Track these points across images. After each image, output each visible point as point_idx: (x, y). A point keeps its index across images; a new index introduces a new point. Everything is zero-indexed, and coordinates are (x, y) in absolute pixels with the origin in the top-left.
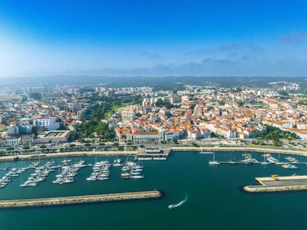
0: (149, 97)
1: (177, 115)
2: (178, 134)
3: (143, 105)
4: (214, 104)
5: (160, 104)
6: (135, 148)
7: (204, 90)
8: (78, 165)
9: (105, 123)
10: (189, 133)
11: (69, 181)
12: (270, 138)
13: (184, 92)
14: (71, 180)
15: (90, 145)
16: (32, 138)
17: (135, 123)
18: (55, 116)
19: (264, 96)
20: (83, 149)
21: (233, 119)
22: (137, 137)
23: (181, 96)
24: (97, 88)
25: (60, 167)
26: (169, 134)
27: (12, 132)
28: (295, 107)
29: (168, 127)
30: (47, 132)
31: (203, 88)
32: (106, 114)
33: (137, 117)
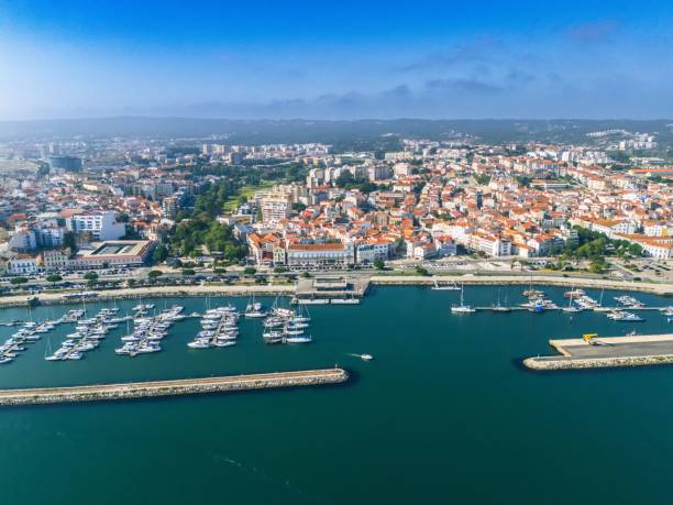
0: (322, 166)
1: (383, 206)
2: (385, 250)
3: (309, 185)
4: (466, 182)
5: (345, 182)
6: (292, 279)
7: (446, 151)
8: (168, 315)
9: (225, 225)
10: (409, 246)
11: (150, 349)
12: (585, 255)
13: (400, 155)
14: (154, 346)
15: (193, 273)
16: (66, 257)
17: (291, 225)
18: (113, 209)
19: (575, 164)
20: (178, 282)
21: (506, 214)
22: (296, 255)
23: (392, 165)
24: (205, 147)
25: (131, 321)
26: (366, 249)
27: (21, 244)
28: (642, 187)
29: (363, 234)
30: (99, 245)
31: (443, 146)
32: (227, 205)
33: (295, 211)
